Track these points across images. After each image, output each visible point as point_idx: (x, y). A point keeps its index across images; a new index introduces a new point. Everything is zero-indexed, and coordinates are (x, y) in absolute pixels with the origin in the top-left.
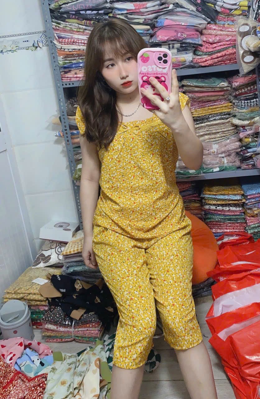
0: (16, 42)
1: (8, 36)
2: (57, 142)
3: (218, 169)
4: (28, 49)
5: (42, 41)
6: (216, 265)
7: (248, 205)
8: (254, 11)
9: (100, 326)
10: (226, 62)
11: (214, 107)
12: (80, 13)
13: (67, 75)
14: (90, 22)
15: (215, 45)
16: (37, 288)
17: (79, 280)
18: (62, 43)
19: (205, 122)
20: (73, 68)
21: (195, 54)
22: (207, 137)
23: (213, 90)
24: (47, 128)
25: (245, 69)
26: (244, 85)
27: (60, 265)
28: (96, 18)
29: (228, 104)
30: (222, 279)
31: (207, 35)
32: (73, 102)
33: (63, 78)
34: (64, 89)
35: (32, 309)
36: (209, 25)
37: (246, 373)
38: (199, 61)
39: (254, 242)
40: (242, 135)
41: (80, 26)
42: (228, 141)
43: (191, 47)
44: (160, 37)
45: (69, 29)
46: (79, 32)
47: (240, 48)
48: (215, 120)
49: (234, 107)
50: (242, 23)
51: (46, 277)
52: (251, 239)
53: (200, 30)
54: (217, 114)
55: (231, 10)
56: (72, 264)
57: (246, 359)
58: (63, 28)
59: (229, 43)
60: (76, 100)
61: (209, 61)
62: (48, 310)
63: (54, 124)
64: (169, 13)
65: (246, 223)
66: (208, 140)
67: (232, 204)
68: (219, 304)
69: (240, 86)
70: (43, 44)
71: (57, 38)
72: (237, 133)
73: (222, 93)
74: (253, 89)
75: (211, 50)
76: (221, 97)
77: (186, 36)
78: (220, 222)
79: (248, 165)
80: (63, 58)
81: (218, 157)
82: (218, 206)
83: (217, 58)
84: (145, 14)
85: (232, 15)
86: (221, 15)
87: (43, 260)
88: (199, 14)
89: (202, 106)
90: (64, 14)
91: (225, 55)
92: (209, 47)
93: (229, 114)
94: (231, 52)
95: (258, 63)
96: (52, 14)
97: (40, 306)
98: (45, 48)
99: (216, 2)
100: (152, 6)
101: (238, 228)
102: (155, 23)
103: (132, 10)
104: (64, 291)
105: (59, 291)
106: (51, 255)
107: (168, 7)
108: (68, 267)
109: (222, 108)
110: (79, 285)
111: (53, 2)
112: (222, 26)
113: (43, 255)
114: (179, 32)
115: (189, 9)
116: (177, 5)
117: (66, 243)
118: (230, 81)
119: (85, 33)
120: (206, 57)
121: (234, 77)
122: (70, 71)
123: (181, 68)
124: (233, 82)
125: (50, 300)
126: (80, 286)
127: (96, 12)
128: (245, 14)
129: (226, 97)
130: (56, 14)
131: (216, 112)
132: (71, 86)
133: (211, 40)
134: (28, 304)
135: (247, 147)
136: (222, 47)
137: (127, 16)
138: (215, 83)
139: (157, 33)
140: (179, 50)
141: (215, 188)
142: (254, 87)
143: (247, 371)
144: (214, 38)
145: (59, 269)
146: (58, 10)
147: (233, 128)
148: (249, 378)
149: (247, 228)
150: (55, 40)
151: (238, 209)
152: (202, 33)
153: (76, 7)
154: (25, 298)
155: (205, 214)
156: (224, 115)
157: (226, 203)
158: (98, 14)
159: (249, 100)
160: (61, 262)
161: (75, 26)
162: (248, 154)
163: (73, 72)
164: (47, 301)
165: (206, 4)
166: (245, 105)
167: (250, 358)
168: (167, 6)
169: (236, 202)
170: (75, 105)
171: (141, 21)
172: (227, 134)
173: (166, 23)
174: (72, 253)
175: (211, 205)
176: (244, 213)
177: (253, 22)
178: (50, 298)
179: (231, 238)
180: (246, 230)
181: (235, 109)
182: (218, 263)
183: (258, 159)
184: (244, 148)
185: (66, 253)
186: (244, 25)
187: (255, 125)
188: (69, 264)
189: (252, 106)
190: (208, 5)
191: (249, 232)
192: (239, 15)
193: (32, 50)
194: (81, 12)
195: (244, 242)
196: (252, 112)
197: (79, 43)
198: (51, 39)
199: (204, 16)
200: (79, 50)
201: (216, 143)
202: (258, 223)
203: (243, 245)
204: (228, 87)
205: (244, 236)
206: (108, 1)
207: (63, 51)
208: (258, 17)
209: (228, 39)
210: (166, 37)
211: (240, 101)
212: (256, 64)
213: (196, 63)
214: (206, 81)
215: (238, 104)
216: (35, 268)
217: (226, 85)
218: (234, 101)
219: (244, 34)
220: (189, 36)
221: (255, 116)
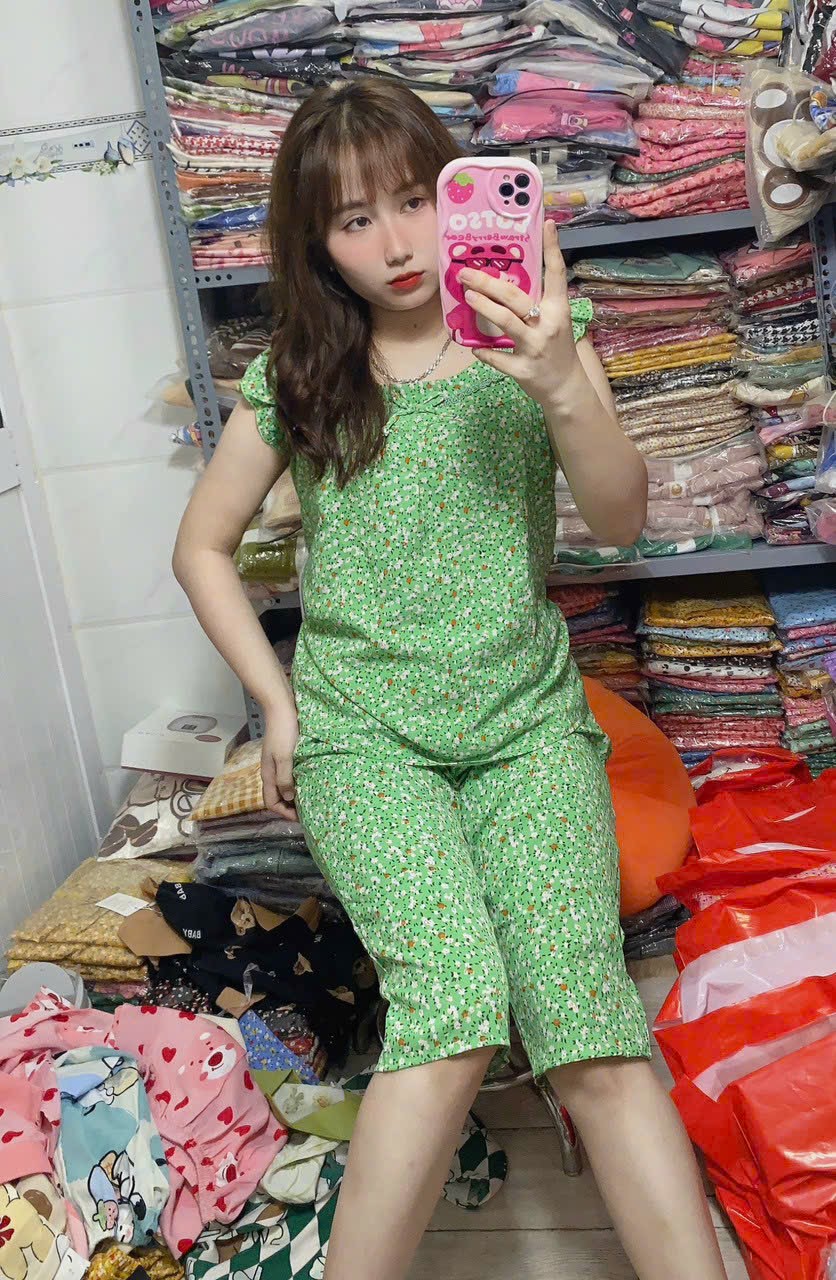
0: (51, 149)
1: (30, 131)
2: (177, 460)
3: (691, 545)
4: (88, 170)
5: (133, 145)
6: (689, 854)
7: (791, 661)
8: (802, 43)
9: (313, 1049)
10: (714, 205)
11: (679, 346)
12: (253, 57)
13: (211, 250)
14: (283, 83)
15: (679, 151)
16: (112, 927)
17: (246, 899)
18: (191, 148)
19: (648, 396)
20: (227, 226)
21: (614, 178)
22: (654, 442)
23: (674, 294)
24: (147, 416)
25: (776, 225)
26: (772, 277)
27: (183, 852)
28: (302, 72)
29: (721, 337)
30: (706, 901)
31: (653, 121)
32: (228, 333)
33: (197, 259)
34: (201, 292)
35: (95, 994)
36: (659, 88)
37: (784, 1206)
38: (630, 201)
39: (811, 779)
40: (767, 436)
41: (252, 96)
42: (724, 454)
43: (602, 159)
44: (504, 126)
45: (217, 104)
46: (248, 114)
47: (758, 160)
48: (680, 387)
49: (741, 347)
50: (764, 82)
51: (140, 892)
52: (799, 770)
53: (631, 104)
54: (687, 367)
55: (730, 40)
56: (223, 848)
57: (785, 1160)
58: (198, 103)
59: (723, 145)
60: (238, 328)
61: (662, 201)
62: (149, 998)
63: (169, 403)
64: (534, 53)
65: (783, 717)
66: (659, 452)
67: (738, 657)
68: (696, 982)
69: (759, 281)
70: (137, 153)
71: (179, 133)
72: (752, 428)
73: (703, 303)
74: (801, 289)
75: (668, 166)
76: (700, 316)
77: (585, 124)
78: (700, 714)
79: (787, 532)
80: (193, 197)
81: (691, 505)
82: (694, 664)
83: (687, 191)
84: (457, 57)
85: (733, 56)
86: (697, 57)
87: (131, 835)
88: (629, 56)
89: (639, 342)
90: (201, 60)
91: (713, 181)
92: (660, 157)
93: (727, 369)
94: (730, 172)
95: (816, 208)
96: (164, 61)
97: (121, 983)
98: (142, 167)
99: (680, 16)
100: (475, 30)
101: (759, 734)
102: (488, 83)
103: (415, 44)
104: (198, 935)
105: (181, 935)
106: (156, 821)
107: (530, 34)
108: (211, 860)
109: (704, 350)
110: (243, 918)
111: (168, 23)
112: (700, 89)
113: (131, 820)
114: (565, 112)
115: (595, 40)
116: (557, 27)
117: (205, 782)
118: (727, 264)
119: (268, 117)
120: (650, 190)
121: (742, 251)
122: (218, 236)
123: (572, 225)
124: (738, 266)
125: (155, 963)
126: (248, 920)
127: (302, 52)
128: (774, 54)
129: (714, 313)
130: (177, 59)
131: (683, 363)
132: (225, 283)
133: (665, 136)
134: (84, 976)
135: (785, 473)
136: (702, 157)
137: (399, 64)
138: (679, 268)
139: (496, 117)
140: (563, 169)
141: (684, 607)
142: (805, 283)
143: (788, 1201)
144: (674, 130)
145: (182, 864)
146: (185, 49)
147: (740, 412)
148: (793, 1222)
149: (788, 735)
150: (172, 141)
151: (757, 673)
152: (636, 115)
153: (241, 39)
154: (75, 956)
155: (653, 690)
156: (710, 371)
157: (719, 654)
158: (309, 58)
159: (790, 323)
160: (188, 842)
161: (235, 95)
162: (788, 497)
163: (229, 241)
164: (145, 968)
165: (648, 24)
166: (776, 340)
167: (798, 1159)
168: (524, 29)
169: (751, 651)
170: (235, 342)
171: (445, 78)
172: (721, 433)
173: (523, 82)
174: (226, 812)
175: (669, 659)
176: (777, 685)
177: (799, 78)
178: (155, 958)
179: (737, 768)
180: (785, 742)
181: (744, 351)
182: (692, 850)
183: (818, 512)
184: (775, 477)
185: (207, 812)
186: (769, 86)
187: (808, 403)
188: (215, 849)
189: (799, 342)
190: (655, 27)
191: (795, 748)
192: (755, 56)
193: (102, 173)
194: (256, 53)
195: (776, 781)
196: (799, 360)
197: (242, 149)
198: (159, 139)
199: (642, 61)
200: (243, 170)
201: (684, 462)
202: (822, 718)
203: (775, 789)
204: (722, 281)
205: (780, 760)
206: (341, 17)
207: (194, 174)
208: (815, 61)
209: (720, 132)
210: (523, 126)
211: (759, 326)
212: (808, 211)
213: (618, 209)
214: (652, 264)
215: (754, 336)
216: (108, 862)
217: (715, 277)
218: (740, 327)
219: (770, 118)
220: (597, 125)
221: (809, 375)
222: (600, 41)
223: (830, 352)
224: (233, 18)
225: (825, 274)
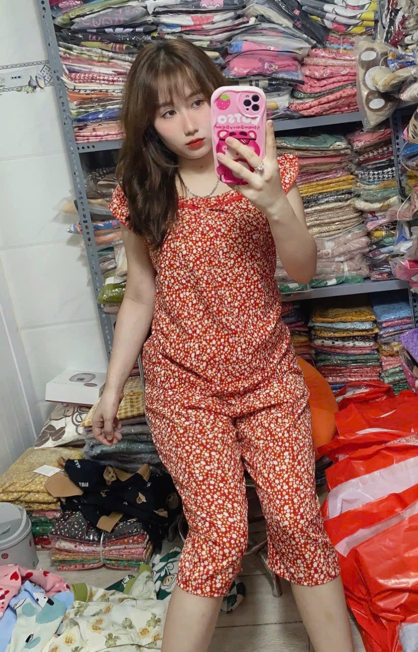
2: (72, 242)
3: (334, 281)
4: (20, 91)
5: (44, 77)
6: (335, 435)
7: (384, 338)
8: (384, 28)
9: (146, 541)
10: (342, 110)
11: (327, 182)
12: (105, 32)
14: (121, 46)
15: (325, 82)
16: (41, 483)
17: (111, 466)
18: (75, 79)
19: (312, 206)
21: (292, 96)
22: (315, 230)
23: (323, 155)
24: (56, 219)
25: (372, 120)
26: (372, 146)
27: (79, 443)
28: (131, 40)
29: (347, 177)
30: (341, 457)
31: (312, 67)
32: (96, 176)
33: (77, 138)
34: (80, 154)
35: (33, 517)
36: (314, 50)
37: (379, 606)
38: (300, 107)
39: (394, 396)
40: (370, 226)
41: (104, 52)
42: (350, 236)
43: (286, 86)
44: (236, 69)
45: (87, 57)
46: (102, 62)
47: (362, 87)
48: (327, 202)
49: (357, 182)
50: (365, 47)
51: (57, 464)
52: (389, 392)
53: (300, 58)
54: (330, 192)
55: (349, 26)
57: (381, 585)
58: (77, 56)
59: (346, 79)
60: (102, 173)
61: (316, 107)
62: (61, 518)
63: (66, 212)
64: (250, 31)
65: (381, 366)
66: (318, 235)
67: (358, 336)
68: (336, 498)
69: (366, 148)
70: (46, 82)
71: (67, 72)
72: (363, 222)
73: (338, 160)
74: (386, 152)
75: (318, 90)
76: (336, 166)
78: (340, 365)
79: (381, 274)
80: (77, 105)
81: (334, 261)
82: (337, 341)
83: (329, 102)
84: (211, 33)
85: (350, 34)
86: (333, 35)
87: (51, 435)
88: (299, 34)
89: (307, 180)
90: (77, 33)
91: (341, 98)
92: (315, 85)
93: (350, 193)
94: (350, 93)
95: (392, 111)
96: (58, 34)
97: (47, 511)
98: (49, 90)
99: (323, 13)
100: (220, 20)
101: (369, 375)
102: (228, 47)
103: (189, 26)
104: (87, 485)
105: (78, 486)
106: (64, 427)
107: (248, 22)
108: (93, 446)
109: (338, 184)
110: (110, 475)
111: (60, 13)
112: (335, 51)
113: (51, 427)
114: (267, 62)
115: (281, 25)
116: (262, 18)
117: (89, 407)
118: (350, 140)
119: (111, 64)
120: (310, 102)
121: (357, 133)
122: (85, 126)
124: (355, 140)
125: (63, 500)
126: (113, 476)
127: (131, 30)
128: (370, 33)
129: (343, 165)
130: (64, 33)
131: (328, 190)
132: (92, 150)
133: (317, 74)
134: (27, 509)
135: (380, 244)
136: (336, 85)
137: (181, 37)
138: (325, 142)
139: (232, 64)
140: (267, 91)
141: (332, 312)
142: (388, 149)
143: (381, 604)
144: (322, 72)
145: (79, 449)
146: (68, 27)
147: (357, 214)
149: (383, 375)
150: (64, 75)
151: (367, 344)
153: (98, 22)
154: (22, 499)
155: (317, 354)
156: (343, 194)
157: (348, 335)
158: (134, 33)
159: (381, 170)
160: (81, 438)
161: (95, 52)
162: (381, 257)
163: (90, 128)
164: (59, 503)
165: (308, 17)
166: (374, 178)
167: (386, 583)
168: (245, 19)
169: (364, 333)
170: (99, 180)
171: (205, 44)
172: (348, 225)
173: (245, 47)
175: (325, 338)
176: (377, 350)
177: (383, 45)
178: (64, 498)
179: (358, 391)
180: (382, 378)
181: (358, 184)
182: (336, 433)
183: (396, 264)
184: (375, 247)
186: (367, 49)
187: (390, 209)
189: (385, 179)
190: (311, 19)
191: (386, 381)
192: (361, 34)
193: (28, 92)
194: (107, 30)
195: (378, 398)
196: (386, 188)
197: (100, 80)
198: (57, 74)
199: (305, 36)
200: (101, 91)
201: (330, 240)
202: (400, 366)
203: (377, 402)
204: (347, 148)
205: (379, 387)
206: (150, 12)
207: (78, 93)
208: (390, 37)
209: (344, 72)
210: (245, 68)
211: (366, 171)
212: (388, 113)
213: (295, 111)
214: (312, 139)
215: (363, 176)
216: (40, 449)
217: (344, 146)
218: (357, 172)
219: (368, 65)
220: (282, 68)
221: (391, 195)
222: (283, 26)
223: (400, 184)
224: (94, 11)
225: (398, 144)
